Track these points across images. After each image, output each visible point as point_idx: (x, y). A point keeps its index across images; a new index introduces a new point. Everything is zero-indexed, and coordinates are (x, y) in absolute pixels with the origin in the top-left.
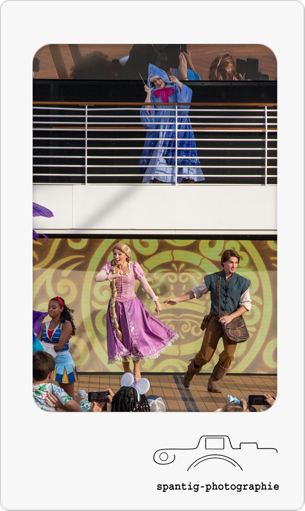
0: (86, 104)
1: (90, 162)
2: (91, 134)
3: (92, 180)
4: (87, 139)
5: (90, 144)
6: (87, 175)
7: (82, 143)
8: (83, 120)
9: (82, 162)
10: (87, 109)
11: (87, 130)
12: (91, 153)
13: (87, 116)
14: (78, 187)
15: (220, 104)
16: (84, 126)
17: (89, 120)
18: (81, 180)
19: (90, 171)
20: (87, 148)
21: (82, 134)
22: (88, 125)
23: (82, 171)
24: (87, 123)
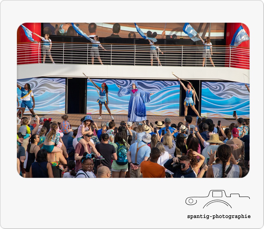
0: (112, 44)
1: (112, 59)
2: (112, 52)
3: (112, 64)
4: (111, 53)
5: (112, 54)
6: (111, 63)
7: (110, 54)
8: (111, 48)
9: (110, 59)
10: (112, 46)
11: (111, 51)
12: (112, 57)
13: (111, 47)
14: (109, 66)
15: (147, 45)
16: (111, 50)
17: (112, 48)
18: (110, 64)
19: (112, 62)
20: (111, 56)
21: (110, 52)
22: (112, 50)
23: (110, 62)
24: (111, 49)
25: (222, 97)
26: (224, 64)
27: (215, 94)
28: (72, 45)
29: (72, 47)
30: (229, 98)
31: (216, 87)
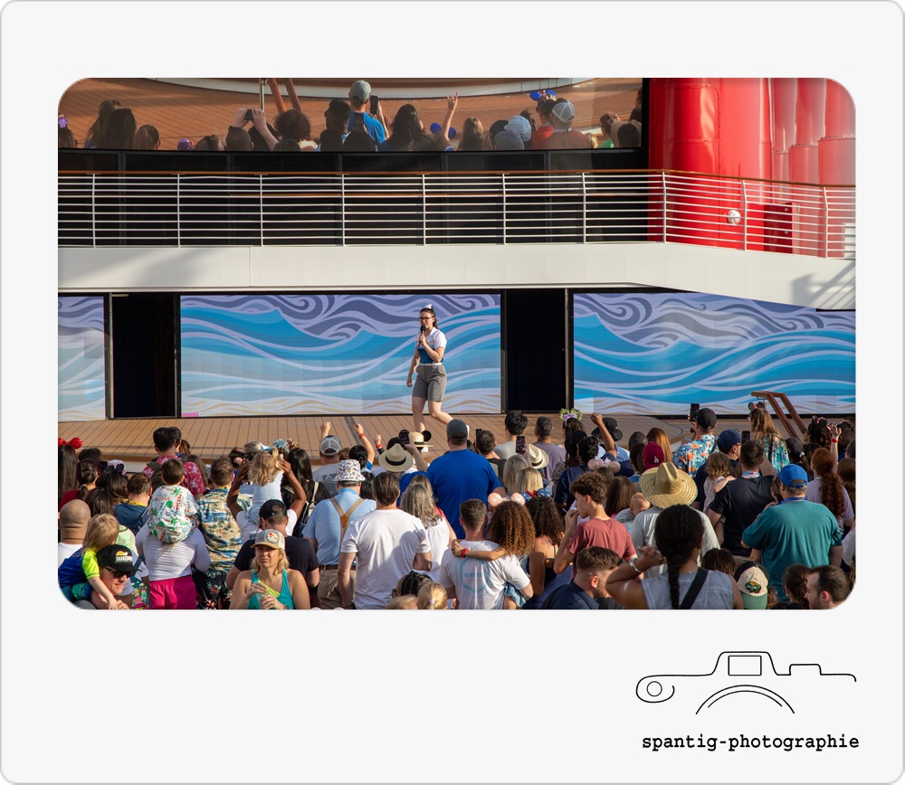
0: (261, 174)
1: (266, 226)
2: (265, 201)
3: (267, 242)
4: (262, 205)
6: (262, 238)
7: (258, 209)
8: (258, 188)
9: (258, 226)
10: (261, 179)
11: (262, 197)
12: (265, 217)
13: (261, 185)
14: (254, 249)
16: (259, 193)
17: (264, 188)
18: (257, 243)
20: (262, 213)
21: (257, 201)
22: (263, 193)
23: (258, 234)
24: (261, 191)
25: (642, 343)
26: (645, 230)
27: (620, 332)
28: (122, 181)
29: (122, 187)
30: (668, 347)
31: (620, 311)
